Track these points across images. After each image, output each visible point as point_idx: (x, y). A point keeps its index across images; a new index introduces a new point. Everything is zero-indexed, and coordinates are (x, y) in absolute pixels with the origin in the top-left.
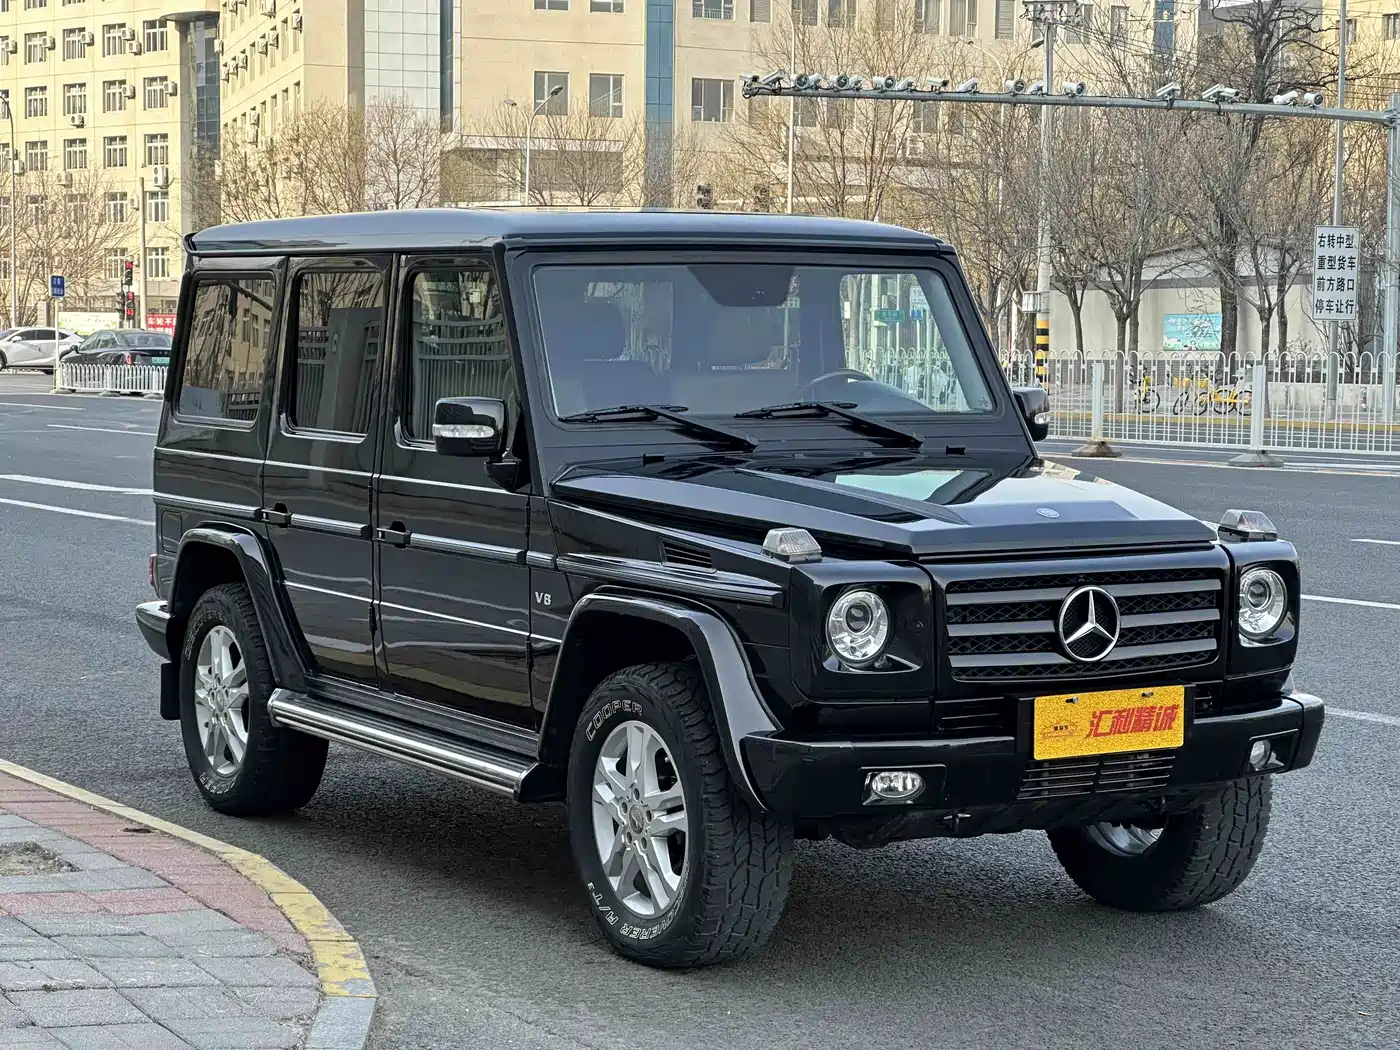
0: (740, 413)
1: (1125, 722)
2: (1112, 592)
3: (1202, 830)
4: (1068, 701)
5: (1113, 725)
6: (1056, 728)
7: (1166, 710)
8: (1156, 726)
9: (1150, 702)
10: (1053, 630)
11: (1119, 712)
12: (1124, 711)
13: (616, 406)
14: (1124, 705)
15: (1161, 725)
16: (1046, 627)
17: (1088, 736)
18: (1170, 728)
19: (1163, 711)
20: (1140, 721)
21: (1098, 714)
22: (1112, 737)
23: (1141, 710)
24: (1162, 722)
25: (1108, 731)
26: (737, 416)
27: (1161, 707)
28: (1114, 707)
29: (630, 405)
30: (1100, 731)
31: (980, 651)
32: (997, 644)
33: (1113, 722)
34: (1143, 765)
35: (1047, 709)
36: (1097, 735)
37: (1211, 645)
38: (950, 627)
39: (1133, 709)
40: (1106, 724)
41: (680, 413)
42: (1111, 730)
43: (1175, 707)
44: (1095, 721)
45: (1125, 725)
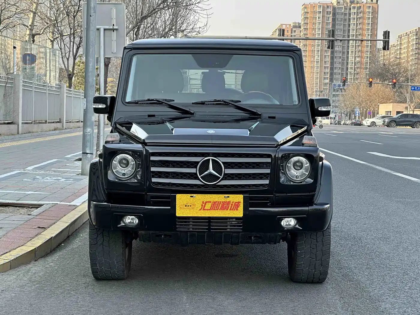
0: (194, 102)
1: (215, 206)
2: (221, 160)
3: (298, 253)
4: (191, 197)
5: (211, 207)
6: (186, 206)
7: (235, 203)
8: (231, 208)
9: (228, 200)
10: (195, 172)
11: (215, 202)
12: (217, 202)
13: (146, 98)
14: (216, 200)
15: (233, 208)
16: (193, 170)
17: (200, 210)
18: (237, 210)
19: (234, 204)
20: (225, 206)
21: (205, 202)
22: (211, 211)
23: (224, 203)
24: (234, 207)
25: (209, 209)
26: (193, 103)
27: (233, 202)
28: (212, 200)
29: (151, 98)
30: (206, 208)
31: (167, 177)
32: (167, 175)
33: (211, 206)
34: (233, 223)
35: (181, 199)
36: (204, 210)
37: (267, 182)
38: (151, 168)
39: (221, 202)
40: (208, 206)
41: (171, 102)
42: (211, 209)
43: (239, 202)
44: (204, 205)
45: (217, 207)
